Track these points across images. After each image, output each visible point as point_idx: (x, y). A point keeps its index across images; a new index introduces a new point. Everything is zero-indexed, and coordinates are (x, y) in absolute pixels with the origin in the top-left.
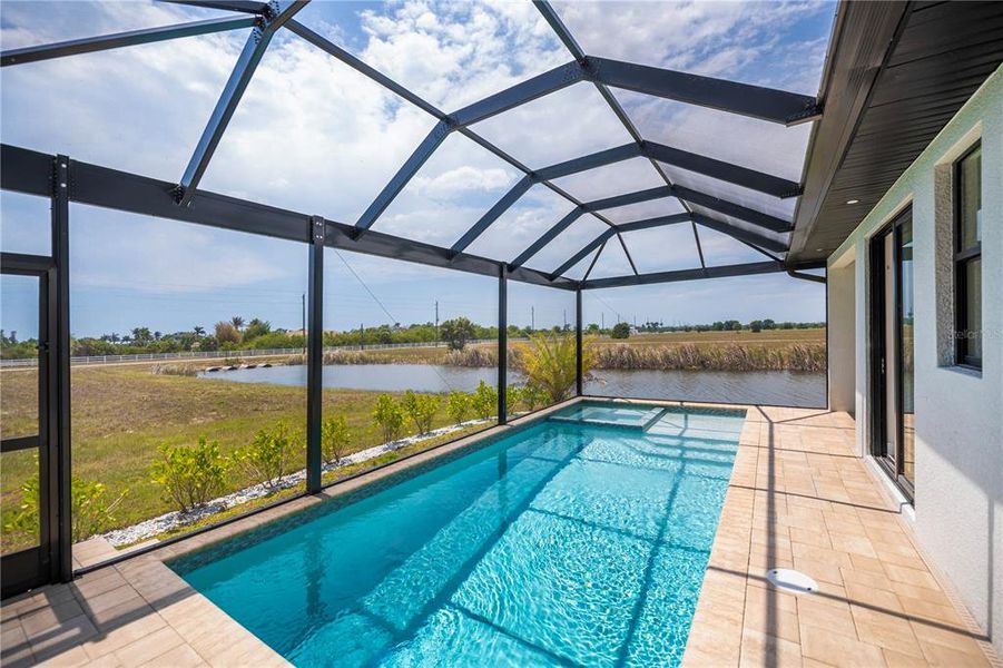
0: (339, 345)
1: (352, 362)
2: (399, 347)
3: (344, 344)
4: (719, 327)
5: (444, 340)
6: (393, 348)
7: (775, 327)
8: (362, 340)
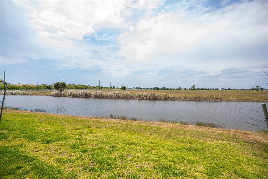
7: (165, 89)
8: (38, 88)
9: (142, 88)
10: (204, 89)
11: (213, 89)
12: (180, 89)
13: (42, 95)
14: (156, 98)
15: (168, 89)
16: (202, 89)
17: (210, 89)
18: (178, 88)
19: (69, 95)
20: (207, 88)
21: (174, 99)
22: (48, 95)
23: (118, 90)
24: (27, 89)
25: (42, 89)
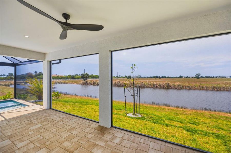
0: (60, 79)
1: (58, 83)
2: (76, 80)
3: (61, 78)
4: (154, 77)
5: (82, 78)
6: (75, 80)
7: (166, 77)
8: (66, 78)
9: (142, 76)
10: (209, 77)
11: (220, 77)
12: (181, 77)
13: (73, 83)
14: (171, 87)
15: (168, 77)
16: (207, 77)
17: (217, 77)
18: (179, 76)
19: (94, 83)
20: (212, 76)
21: (189, 88)
22: (78, 84)
23: (123, 78)
24: (59, 79)
25: (69, 78)
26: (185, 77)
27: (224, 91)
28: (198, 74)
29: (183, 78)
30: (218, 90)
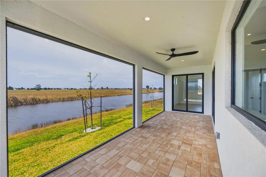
26: (17, 89)
27: (76, 100)
28: (38, 85)
29: (14, 89)
30: (72, 100)
